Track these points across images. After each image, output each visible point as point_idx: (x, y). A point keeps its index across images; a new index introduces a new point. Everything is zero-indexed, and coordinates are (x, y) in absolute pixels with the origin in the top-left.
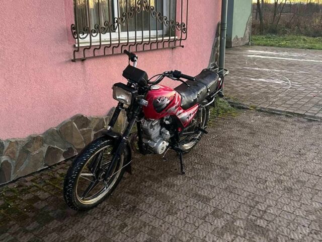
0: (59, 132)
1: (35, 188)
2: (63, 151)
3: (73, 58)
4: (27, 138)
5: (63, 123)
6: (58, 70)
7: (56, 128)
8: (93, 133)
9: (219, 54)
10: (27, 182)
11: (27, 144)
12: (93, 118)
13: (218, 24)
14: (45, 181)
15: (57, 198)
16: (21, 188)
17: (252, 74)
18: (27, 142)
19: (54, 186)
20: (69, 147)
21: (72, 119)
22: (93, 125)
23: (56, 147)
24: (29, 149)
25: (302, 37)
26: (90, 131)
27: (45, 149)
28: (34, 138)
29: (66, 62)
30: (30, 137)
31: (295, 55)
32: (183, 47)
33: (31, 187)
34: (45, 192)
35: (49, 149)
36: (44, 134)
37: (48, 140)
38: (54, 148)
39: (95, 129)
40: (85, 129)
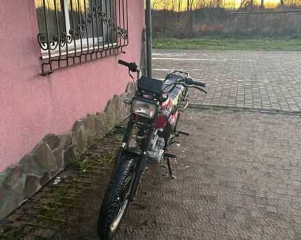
0: (35, 158)
1: (30, 228)
2: (40, 177)
3: (41, 72)
4: (5, 171)
5: (36, 146)
6: (28, 86)
7: (31, 153)
8: (63, 152)
9: (146, 58)
10: (12, 222)
11: (7, 178)
12: (62, 136)
13: (143, 30)
14: (35, 217)
15: (66, 232)
16: (12, 232)
17: (158, 75)
18: (6, 176)
19: (51, 220)
20: (45, 172)
21: (44, 140)
22: (62, 144)
23: (33, 175)
24: (9, 184)
25: (172, 39)
26: (60, 150)
27: (23, 180)
28: (13, 170)
29: (35, 76)
30: (8, 169)
31: (178, 55)
32: (124, 53)
33: (23, 227)
34: (45, 229)
35: (28, 178)
36: (20, 163)
37: (26, 169)
38: (31, 177)
39: (65, 148)
40: (56, 149)
